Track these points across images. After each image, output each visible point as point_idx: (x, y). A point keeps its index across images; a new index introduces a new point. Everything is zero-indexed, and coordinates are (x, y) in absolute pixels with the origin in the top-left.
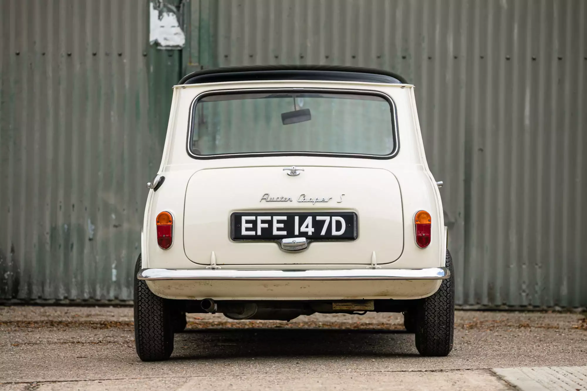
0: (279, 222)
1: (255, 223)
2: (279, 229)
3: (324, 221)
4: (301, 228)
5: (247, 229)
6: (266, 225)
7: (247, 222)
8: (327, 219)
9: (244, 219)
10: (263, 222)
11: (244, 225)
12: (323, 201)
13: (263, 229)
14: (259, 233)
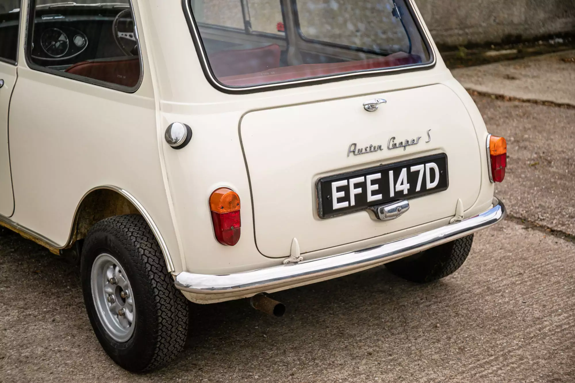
0: (373, 182)
1: (346, 189)
2: (374, 193)
3: (418, 172)
4: (397, 186)
5: (340, 200)
6: (359, 190)
7: (339, 189)
8: (420, 167)
9: (335, 185)
10: (356, 186)
11: (336, 195)
12: (414, 143)
13: (356, 196)
14: (353, 203)
